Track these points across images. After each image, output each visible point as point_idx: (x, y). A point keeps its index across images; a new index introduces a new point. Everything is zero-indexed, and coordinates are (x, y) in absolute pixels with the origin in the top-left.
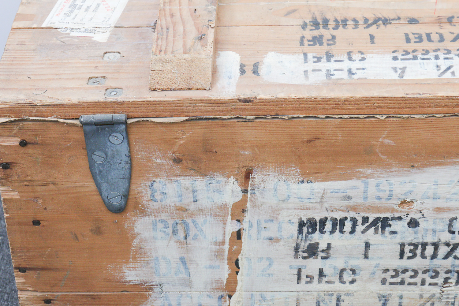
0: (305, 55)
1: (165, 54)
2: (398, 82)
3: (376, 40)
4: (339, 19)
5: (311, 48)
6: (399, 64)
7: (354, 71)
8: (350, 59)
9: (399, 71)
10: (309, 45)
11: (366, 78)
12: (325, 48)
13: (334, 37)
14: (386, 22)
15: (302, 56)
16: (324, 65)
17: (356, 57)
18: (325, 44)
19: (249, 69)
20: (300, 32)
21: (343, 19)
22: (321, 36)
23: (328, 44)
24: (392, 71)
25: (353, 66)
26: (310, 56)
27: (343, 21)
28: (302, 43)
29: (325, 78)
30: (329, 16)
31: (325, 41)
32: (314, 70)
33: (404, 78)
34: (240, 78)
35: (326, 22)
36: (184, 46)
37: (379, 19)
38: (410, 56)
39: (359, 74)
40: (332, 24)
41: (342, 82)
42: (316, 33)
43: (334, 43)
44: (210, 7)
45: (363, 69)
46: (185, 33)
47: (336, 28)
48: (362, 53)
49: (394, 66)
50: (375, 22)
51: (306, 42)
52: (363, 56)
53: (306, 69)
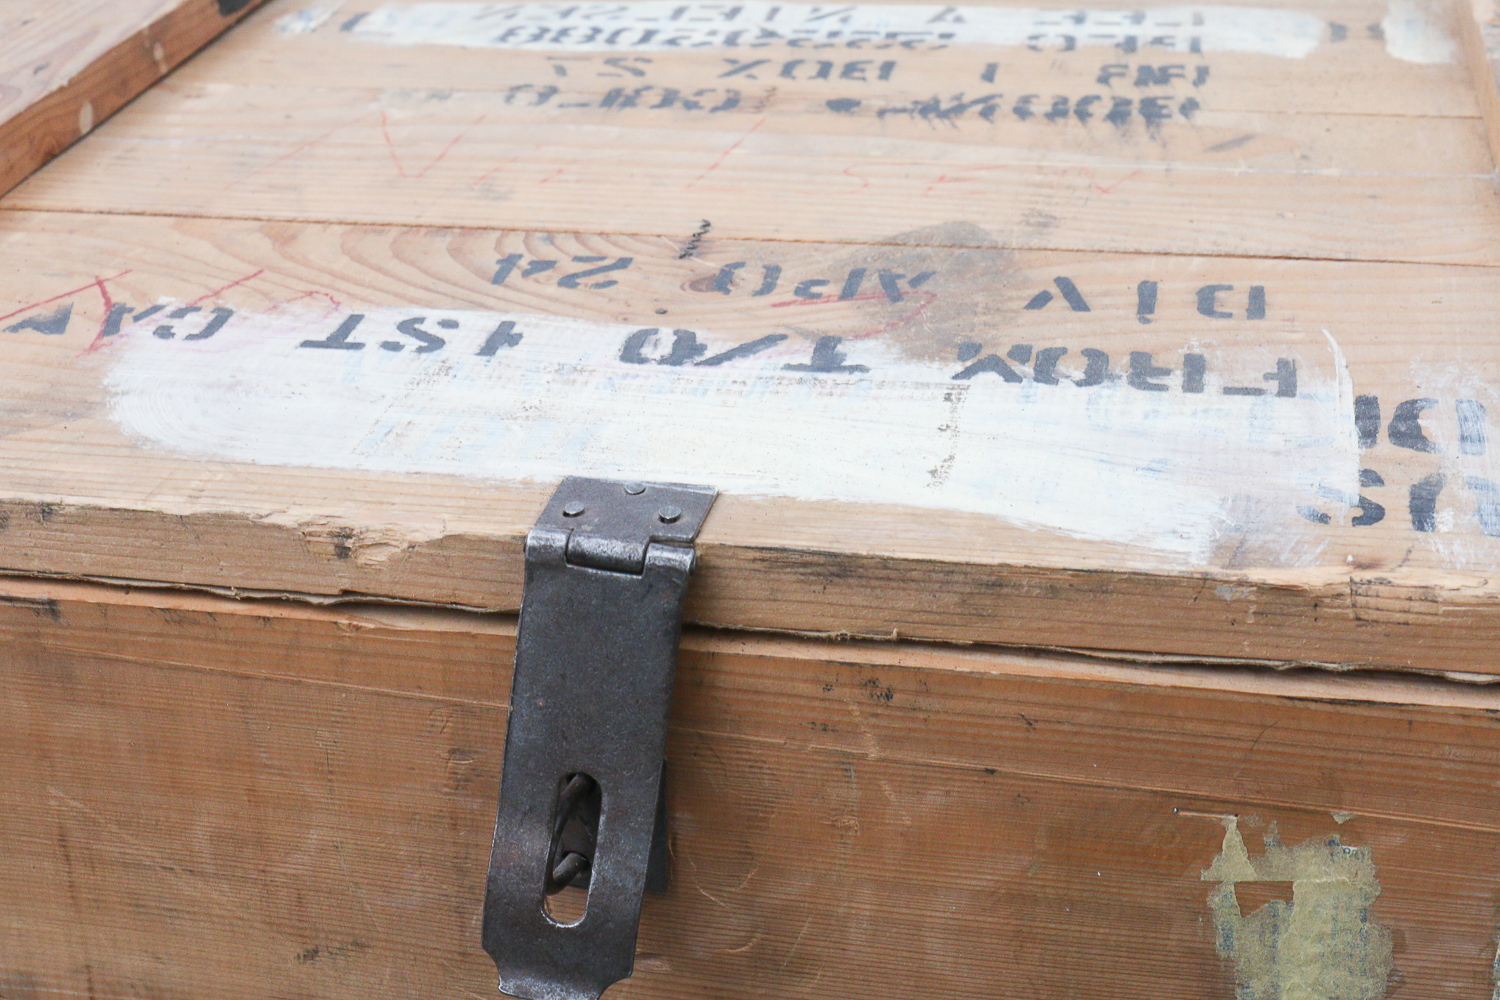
0: (1196, 50)
3: (982, 69)
4: (1073, 120)
5: (1176, 61)
6: (941, 27)
7: (1070, 21)
9: (949, 17)
10: (1182, 67)
12: (1135, 59)
13: (1104, 79)
14: (928, 109)
15: (1205, 47)
16: (1145, 31)
17: (1051, 42)
18: (1134, 66)
20: (1200, 94)
21: (1060, 121)
22: (1141, 82)
23: (1126, 67)
24: (966, 17)
25: (1069, 28)
26: (1182, 46)
27: (1065, 114)
28: (1202, 70)
30: (1101, 128)
31: (1133, 73)
35: (1119, 114)
37: (944, 115)
38: (902, 38)
39: (1057, 15)
40: (1100, 109)
42: (1154, 91)
43: (1104, 68)
47: (1087, 101)
48: (1034, 48)
50: (959, 109)
51: (1192, 74)
52: (1033, 43)
53: (1198, 28)
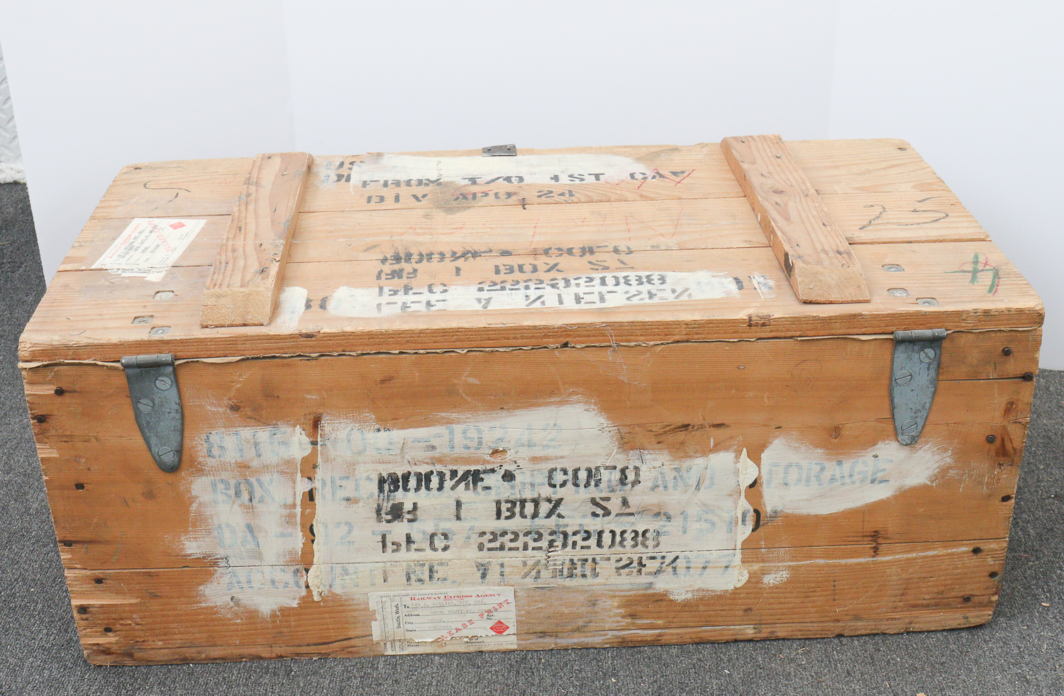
0: (381, 289)
1: (219, 288)
2: (481, 313)
3: (461, 272)
4: (424, 253)
5: (388, 281)
6: (485, 295)
7: (432, 303)
8: (431, 291)
9: (484, 302)
10: (386, 279)
11: (445, 310)
12: (404, 281)
13: (415, 271)
14: (475, 254)
15: (377, 290)
16: (401, 298)
17: (438, 289)
18: (405, 277)
19: (315, 305)
20: (379, 266)
21: (428, 252)
22: (402, 270)
23: (408, 278)
24: (476, 302)
25: (433, 298)
26: (386, 290)
27: (427, 255)
28: (379, 277)
29: (400, 310)
30: (414, 251)
31: (405, 275)
32: (388, 303)
33: (488, 309)
34: (303, 313)
35: (408, 257)
36: (243, 279)
37: (469, 252)
38: (498, 287)
39: (439, 306)
40: (415, 257)
41: (419, 313)
42: (397, 267)
43: (416, 276)
44: (277, 242)
45: (444, 301)
46: (245, 267)
47: (420, 261)
48: (445, 285)
49: (479, 297)
50: (463, 255)
51: (383, 276)
52: (445, 288)
53: (379, 302)
